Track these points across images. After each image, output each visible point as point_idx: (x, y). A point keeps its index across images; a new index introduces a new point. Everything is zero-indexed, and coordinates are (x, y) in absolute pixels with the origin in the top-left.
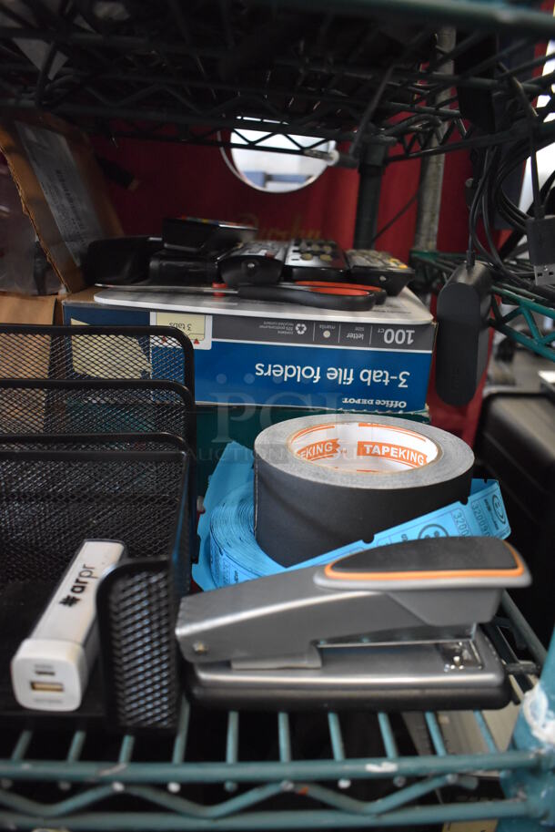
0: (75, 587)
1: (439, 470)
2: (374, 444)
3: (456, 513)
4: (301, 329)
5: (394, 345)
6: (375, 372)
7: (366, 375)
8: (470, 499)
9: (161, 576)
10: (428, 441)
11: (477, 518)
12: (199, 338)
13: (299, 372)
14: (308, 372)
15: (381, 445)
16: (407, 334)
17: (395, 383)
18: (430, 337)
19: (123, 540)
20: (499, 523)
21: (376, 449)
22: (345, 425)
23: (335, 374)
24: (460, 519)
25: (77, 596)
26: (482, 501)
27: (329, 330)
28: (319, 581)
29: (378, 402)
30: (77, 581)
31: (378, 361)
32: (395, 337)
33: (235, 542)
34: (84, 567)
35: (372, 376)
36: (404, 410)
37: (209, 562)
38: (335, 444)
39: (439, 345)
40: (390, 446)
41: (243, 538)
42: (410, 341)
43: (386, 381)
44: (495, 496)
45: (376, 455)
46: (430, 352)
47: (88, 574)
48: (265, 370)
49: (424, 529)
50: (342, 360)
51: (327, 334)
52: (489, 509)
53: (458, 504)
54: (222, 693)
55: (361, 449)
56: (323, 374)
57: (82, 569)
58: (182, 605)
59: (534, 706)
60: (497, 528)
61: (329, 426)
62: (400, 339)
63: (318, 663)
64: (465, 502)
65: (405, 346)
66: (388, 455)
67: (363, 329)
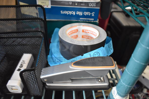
0: (20, 66)
1: (99, 39)
2: (86, 30)
3: (102, 49)
4: (70, 3)
5: (91, 7)
6: (87, 13)
7: (85, 13)
8: (105, 46)
9: (33, 71)
10: (97, 31)
11: (106, 50)
12: (48, 5)
13: (70, 13)
14: (72, 13)
15: (87, 30)
16: (94, 4)
17: (91, 15)
18: (99, 5)
19: (32, 53)
20: (111, 50)
21: (86, 31)
22: (80, 26)
23: (78, 13)
24: (102, 51)
25: (21, 68)
26: (108, 46)
27: (77, 3)
28: (70, 67)
29: (88, 19)
30: (21, 65)
31: (87, 10)
32: (92, 5)
33: (56, 52)
34: (23, 61)
35: (86, 13)
36: (93, 21)
37: (51, 55)
38: (77, 30)
39: (101, 7)
40: (89, 31)
41: (58, 51)
42: (95, 6)
43: (89, 15)
44: (111, 44)
45: (86, 32)
46: (99, 8)
47: (23, 62)
48: (63, 12)
49: (94, 53)
50: (80, 10)
51: (76, 4)
52: (109, 47)
53: (102, 47)
54: (51, 88)
55: (83, 31)
56: (76, 13)
57: (22, 61)
58: (42, 71)
59: (114, 92)
60: (110, 51)
61: (76, 26)
62: (93, 5)
63: (71, 82)
64: (104, 47)
65: (94, 7)
66: (89, 32)
67: (84, 3)
